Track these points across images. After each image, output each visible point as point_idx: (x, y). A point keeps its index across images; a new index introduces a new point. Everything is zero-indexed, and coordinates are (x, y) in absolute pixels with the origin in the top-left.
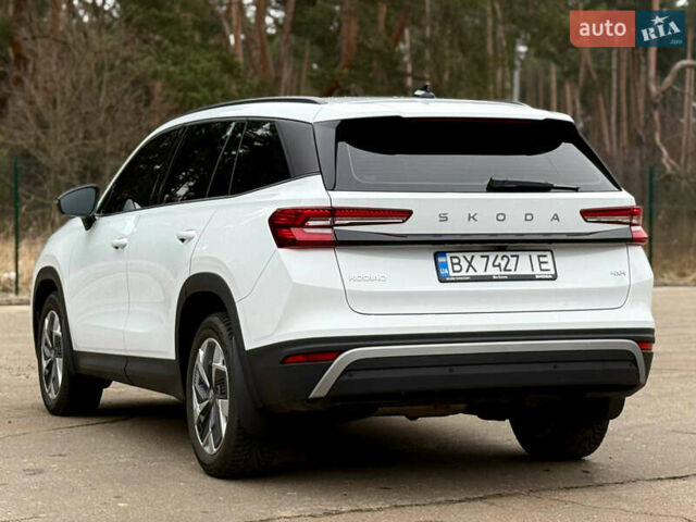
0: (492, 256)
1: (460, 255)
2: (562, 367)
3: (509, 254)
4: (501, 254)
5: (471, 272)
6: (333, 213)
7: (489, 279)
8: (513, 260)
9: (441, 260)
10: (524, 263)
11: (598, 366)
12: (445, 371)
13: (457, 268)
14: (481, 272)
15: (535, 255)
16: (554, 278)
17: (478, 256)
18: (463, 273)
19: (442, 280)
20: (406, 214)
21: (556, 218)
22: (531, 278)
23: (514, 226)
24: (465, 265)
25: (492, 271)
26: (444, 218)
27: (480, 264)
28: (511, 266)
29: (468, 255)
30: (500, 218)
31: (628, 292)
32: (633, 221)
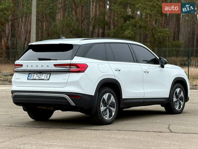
0: (38, 74)
1: (33, 74)
2: (48, 100)
3: (41, 74)
4: (40, 74)
5: (33, 78)
7: (35, 79)
8: (42, 75)
9: (29, 75)
10: (43, 76)
11: (56, 100)
13: (31, 77)
14: (35, 78)
15: (46, 74)
16: (48, 80)
17: (36, 74)
18: (32, 78)
21: (48, 66)
22: (43, 80)
23: (40, 68)
24: (33, 76)
25: (37, 78)
26: (27, 66)
27: (35, 76)
28: (41, 77)
29: (34, 74)
30: (37, 66)
31: (67, 84)
32: (71, 67)
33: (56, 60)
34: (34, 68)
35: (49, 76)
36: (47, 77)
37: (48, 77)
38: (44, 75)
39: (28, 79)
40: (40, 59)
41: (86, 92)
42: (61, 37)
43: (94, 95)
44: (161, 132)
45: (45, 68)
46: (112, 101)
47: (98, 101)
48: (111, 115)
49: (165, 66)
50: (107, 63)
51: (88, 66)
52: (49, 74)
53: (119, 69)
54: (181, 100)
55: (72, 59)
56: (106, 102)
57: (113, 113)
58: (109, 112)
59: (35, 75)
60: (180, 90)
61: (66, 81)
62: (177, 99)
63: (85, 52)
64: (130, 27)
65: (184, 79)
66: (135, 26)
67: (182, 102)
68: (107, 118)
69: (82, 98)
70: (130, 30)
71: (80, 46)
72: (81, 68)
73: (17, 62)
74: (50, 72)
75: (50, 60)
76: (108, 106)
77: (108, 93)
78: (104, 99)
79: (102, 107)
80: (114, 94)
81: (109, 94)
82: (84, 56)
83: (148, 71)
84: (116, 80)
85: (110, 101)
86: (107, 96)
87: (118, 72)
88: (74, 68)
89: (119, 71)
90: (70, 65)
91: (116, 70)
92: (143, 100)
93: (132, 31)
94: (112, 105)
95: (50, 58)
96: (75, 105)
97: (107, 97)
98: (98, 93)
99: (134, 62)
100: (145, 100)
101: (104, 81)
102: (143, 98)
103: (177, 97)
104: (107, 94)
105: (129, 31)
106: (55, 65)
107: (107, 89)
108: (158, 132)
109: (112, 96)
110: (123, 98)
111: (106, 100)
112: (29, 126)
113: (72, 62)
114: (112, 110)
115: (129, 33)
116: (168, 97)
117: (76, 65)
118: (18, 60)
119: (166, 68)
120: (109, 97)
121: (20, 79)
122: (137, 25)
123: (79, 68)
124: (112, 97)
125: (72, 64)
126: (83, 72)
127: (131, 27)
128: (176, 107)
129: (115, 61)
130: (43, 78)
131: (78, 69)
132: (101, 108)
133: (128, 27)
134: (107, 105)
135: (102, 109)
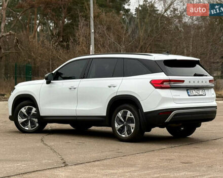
0: (196, 90)
1: (191, 90)
3: (198, 90)
5: (193, 94)
6: (170, 81)
7: (196, 95)
9: (188, 91)
10: (201, 92)
15: (202, 90)
16: (205, 95)
20: (183, 81)
21: (206, 82)
22: (202, 95)
23: (200, 84)
24: (192, 92)
25: (196, 94)
26: (190, 82)
27: (194, 92)
30: (198, 82)
34: (196, 84)
39: (189, 95)
52: (204, 90)
121: (179, 95)
130: (201, 94)
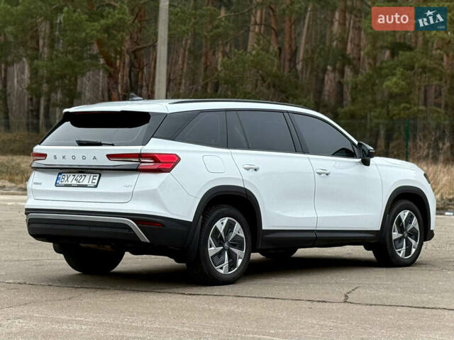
0: (77, 175)
1: (66, 175)
3: (83, 175)
4: (80, 175)
5: (67, 183)
7: (70, 186)
8: (83, 177)
9: (60, 176)
10: (87, 179)
12: (50, 226)
13: (63, 180)
14: (69, 183)
15: (92, 176)
16: (96, 186)
17: (72, 175)
18: (64, 183)
19: (56, 185)
20: (45, 155)
21: (95, 158)
22: (85, 186)
23: (79, 162)
24: (66, 179)
25: (74, 182)
26: (55, 157)
27: (71, 179)
28: (81, 181)
29: (69, 175)
30: (74, 158)
31: (132, 196)
32: (143, 160)
33: (113, 145)
34: (68, 162)
35: (97, 178)
36: (94, 181)
37: (96, 181)
38: (88, 176)
40: (81, 144)
41: (173, 214)
42: (133, 96)
43: (191, 221)
44: (324, 301)
45: (89, 162)
46: (237, 235)
47: (201, 234)
48: (232, 265)
49: (371, 162)
50: (228, 153)
51: (179, 159)
52: (98, 175)
53: (256, 167)
54: (413, 237)
55: (145, 143)
56: (221, 236)
57: (240, 262)
58: (229, 258)
59: (71, 177)
60: (409, 213)
61: (130, 190)
62: (401, 235)
63: (178, 128)
64: (399, 71)
65: (421, 190)
66: (412, 68)
67: (413, 242)
68: (223, 270)
69: (163, 225)
70: (399, 76)
71: (165, 116)
72: (164, 164)
73: (38, 149)
74: (99, 171)
75: (100, 144)
76: (226, 245)
77: (227, 219)
78: (217, 230)
79: (211, 247)
80: (243, 219)
81: (229, 220)
82: (173, 137)
83: (327, 172)
84: (246, 189)
85: (232, 236)
86: (225, 224)
87: (251, 172)
88: (148, 163)
89: (255, 170)
90: (140, 156)
91: (248, 169)
92: (313, 235)
93: (403, 81)
94: (237, 243)
95: (99, 141)
96: (148, 241)
97: (223, 227)
98: (201, 217)
99: (296, 151)
100: (319, 235)
101: (219, 192)
102: (314, 229)
103: (401, 230)
104: (225, 220)
105: (394, 79)
106: (109, 156)
107: (224, 209)
108: (319, 301)
109: (237, 223)
110: (264, 228)
111: (221, 231)
112: (59, 284)
113: (145, 150)
114: (236, 255)
115: (395, 83)
116: (378, 228)
117: (153, 157)
118: (40, 144)
119: (376, 165)
120: (230, 227)
121: (40, 184)
122: (416, 65)
123: (160, 162)
124: (237, 226)
125: (144, 154)
126: (168, 171)
127: (401, 69)
128: (400, 252)
129: (249, 148)
130: (85, 182)
131: (157, 166)
132: (209, 249)
133: (395, 69)
134: (224, 242)
135: (212, 250)
